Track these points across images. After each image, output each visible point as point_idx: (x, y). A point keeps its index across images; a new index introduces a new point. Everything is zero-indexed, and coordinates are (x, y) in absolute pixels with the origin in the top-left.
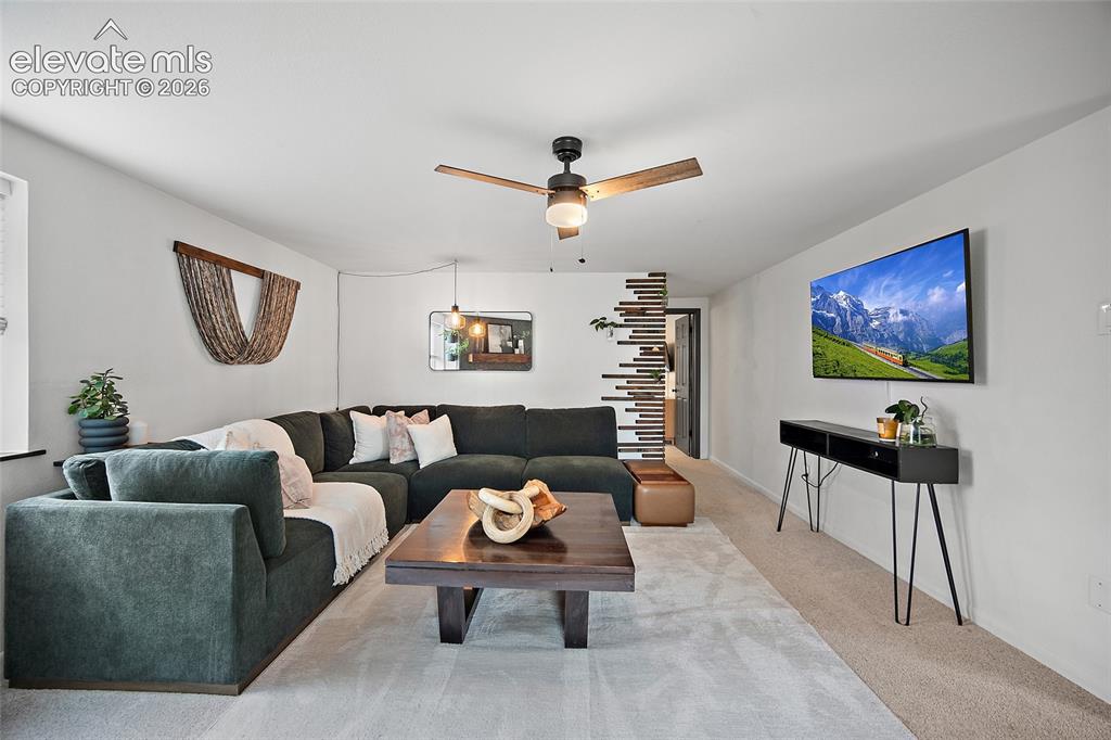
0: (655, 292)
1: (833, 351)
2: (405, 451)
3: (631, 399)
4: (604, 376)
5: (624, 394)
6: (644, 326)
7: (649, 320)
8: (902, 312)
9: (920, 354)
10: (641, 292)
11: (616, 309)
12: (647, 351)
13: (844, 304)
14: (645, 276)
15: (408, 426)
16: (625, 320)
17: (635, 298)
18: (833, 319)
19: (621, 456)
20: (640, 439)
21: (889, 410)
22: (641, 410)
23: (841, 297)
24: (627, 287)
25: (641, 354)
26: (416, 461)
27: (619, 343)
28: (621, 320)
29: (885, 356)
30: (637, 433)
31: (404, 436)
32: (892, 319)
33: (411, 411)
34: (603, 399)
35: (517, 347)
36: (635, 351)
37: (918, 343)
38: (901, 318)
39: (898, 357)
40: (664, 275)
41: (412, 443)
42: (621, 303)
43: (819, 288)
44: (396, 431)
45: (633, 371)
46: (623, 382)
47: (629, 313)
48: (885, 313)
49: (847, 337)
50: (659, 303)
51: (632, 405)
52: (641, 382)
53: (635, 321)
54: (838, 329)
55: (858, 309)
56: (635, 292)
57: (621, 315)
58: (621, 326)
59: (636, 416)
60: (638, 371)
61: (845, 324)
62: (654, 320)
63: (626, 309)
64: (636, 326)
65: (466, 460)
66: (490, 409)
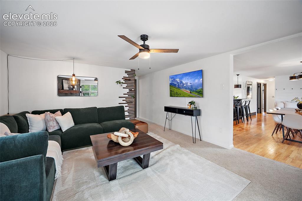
0: (133, 75)
1: (175, 90)
2: (55, 126)
3: (127, 103)
4: (119, 97)
5: (125, 102)
6: (130, 84)
7: (131, 82)
8: (190, 83)
9: (193, 91)
10: (129, 74)
11: (122, 79)
12: (130, 90)
13: (178, 81)
14: (130, 70)
15: (56, 117)
16: (125, 82)
17: (127, 76)
18: (176, 84)
19: (126, 119)
20: (129, 114)
21: (189, 103)
22: (129, 106)
23: (178, 80)
24: (125, 73)
25: (129, 91)
26: (60, 129)
27: (123, 88)
28: (124, 82)
29: (186, 91)
30: (128, 112)
31: (54, 121)
32: (188, 85)
33: (53, 112)
34: (119, 104)
35: (74, 88)
36: (127, 90)
37: (193, 89)
38: (190, 84)
39: (189, 92)
40: (135, 70)
41: (58, 123)
42: (124, 77)
43: (173, 78)
44: (50, 119)
45: (127, 96)
46: (124, 99)
47: (126, 80)
48: (187, 83)
49: (179, 87)
50: (133, 78)
51: (127, 105)
52: (129, 99)
53: (128, 82)
54: (177, 86)
55: (181, 82)
56: (127, 74)
57: (124, 80)
58: (124, 83)
59: (128, 108)
60: (128, 96)
61: (178, 85)
62: (132, 82)
63: (125, 79)
64: (128, 84)
65: (81, 126)
66: (85, 109)
